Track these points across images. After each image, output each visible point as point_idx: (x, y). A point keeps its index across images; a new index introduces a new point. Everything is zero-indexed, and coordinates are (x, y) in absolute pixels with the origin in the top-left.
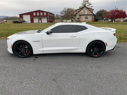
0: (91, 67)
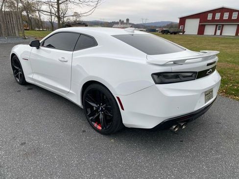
0: (25, 143)
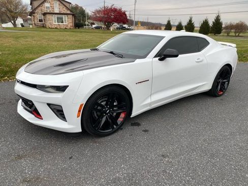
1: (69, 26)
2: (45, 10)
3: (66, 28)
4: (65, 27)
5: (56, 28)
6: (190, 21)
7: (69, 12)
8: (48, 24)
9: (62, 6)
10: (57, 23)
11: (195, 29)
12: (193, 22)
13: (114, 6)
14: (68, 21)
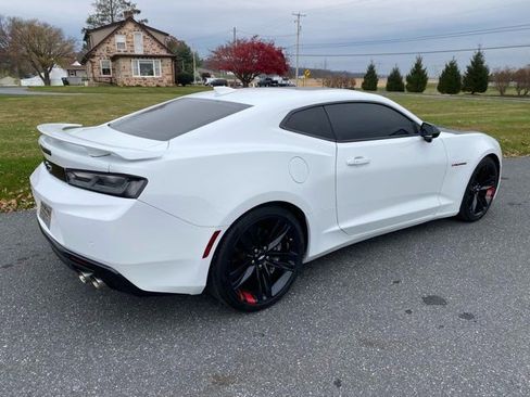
1: (165, 81)
2: (115, 51)
3: (158, 86)
4: (156, 83)
5: (138, 86)
6: (418, 66)
7: (164, 53)
8: (121, 78)
9: (149, 42)
10: (139, 76)
11: (429, 82)
12: (423, 68)
13: (258, 39)
14: (163, 72)
